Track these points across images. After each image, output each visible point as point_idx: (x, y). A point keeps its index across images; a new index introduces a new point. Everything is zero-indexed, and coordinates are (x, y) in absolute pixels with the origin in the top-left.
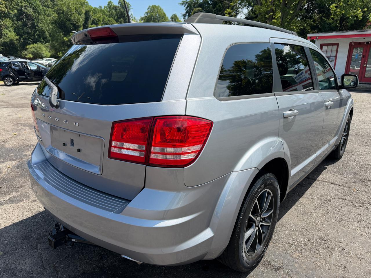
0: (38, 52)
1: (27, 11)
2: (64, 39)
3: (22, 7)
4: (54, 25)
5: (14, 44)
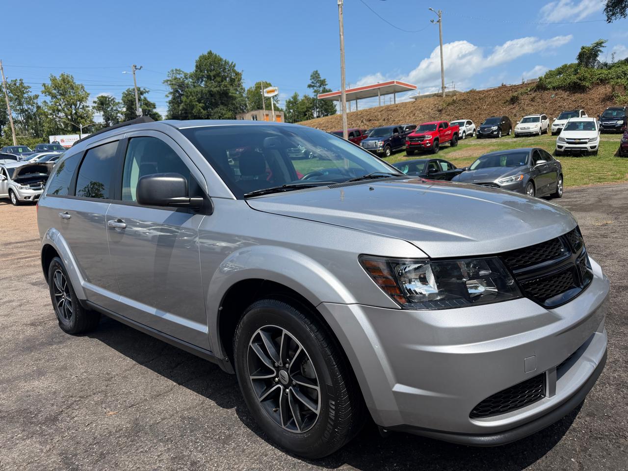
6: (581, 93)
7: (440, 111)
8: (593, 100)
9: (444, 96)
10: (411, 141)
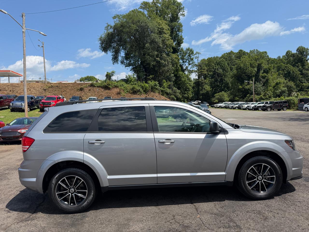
0: (221, 98)
1: (218, 71)
2: (239, 87)
3: (215, 69)
4: (234, 78)
5: (209, 93)
6: (108, 90)
7: (45, 90)
8: (113, 93)
9: (46, 83)
10: (43, 104)
